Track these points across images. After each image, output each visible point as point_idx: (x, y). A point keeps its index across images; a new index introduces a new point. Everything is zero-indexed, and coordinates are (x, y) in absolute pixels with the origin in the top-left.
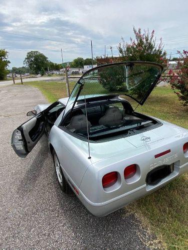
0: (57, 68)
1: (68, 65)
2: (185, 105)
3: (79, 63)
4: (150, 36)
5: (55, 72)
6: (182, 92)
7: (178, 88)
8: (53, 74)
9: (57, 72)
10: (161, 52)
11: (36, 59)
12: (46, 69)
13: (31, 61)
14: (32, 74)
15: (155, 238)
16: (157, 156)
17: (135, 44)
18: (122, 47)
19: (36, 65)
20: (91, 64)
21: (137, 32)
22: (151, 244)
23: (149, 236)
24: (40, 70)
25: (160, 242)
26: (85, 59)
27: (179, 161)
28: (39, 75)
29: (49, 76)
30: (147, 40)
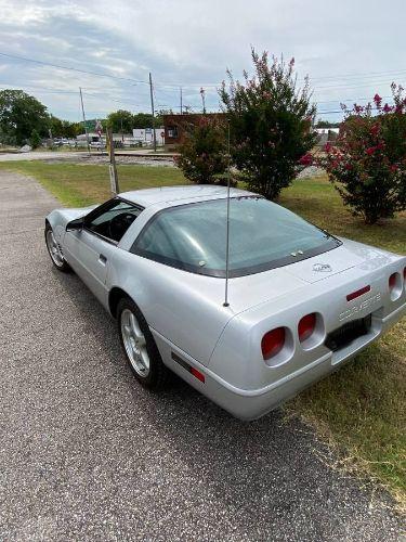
0: (69, 131)
1: (99, 125)
2: (355, 214)
3: (122, 123)
4: (286, 68)
5: (65, 141)
6: (350, 188)
7: (343, 179)
8: (61, 144)
9: (71, 142)
10: (306, 106)
11: (17, 110)
12: (44, 134)
13: (6, 113)
14: (9, 144)
15: (344, 454)
16: (350, 298)
17: (253, 86)
18: (227, 91)
19: (18, 122)
20: (151, 127)
21: (260, 58)
22: (340, 466)
23: (334, 453)
24: (29, 136)
25: (355, 460)
26: (134, 114)
27: (382, 307)
28: (27, 147)
29: (52, 149)
30: (279, 79)
